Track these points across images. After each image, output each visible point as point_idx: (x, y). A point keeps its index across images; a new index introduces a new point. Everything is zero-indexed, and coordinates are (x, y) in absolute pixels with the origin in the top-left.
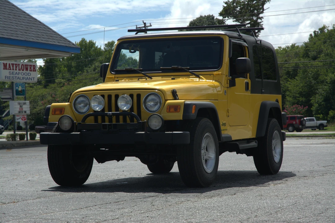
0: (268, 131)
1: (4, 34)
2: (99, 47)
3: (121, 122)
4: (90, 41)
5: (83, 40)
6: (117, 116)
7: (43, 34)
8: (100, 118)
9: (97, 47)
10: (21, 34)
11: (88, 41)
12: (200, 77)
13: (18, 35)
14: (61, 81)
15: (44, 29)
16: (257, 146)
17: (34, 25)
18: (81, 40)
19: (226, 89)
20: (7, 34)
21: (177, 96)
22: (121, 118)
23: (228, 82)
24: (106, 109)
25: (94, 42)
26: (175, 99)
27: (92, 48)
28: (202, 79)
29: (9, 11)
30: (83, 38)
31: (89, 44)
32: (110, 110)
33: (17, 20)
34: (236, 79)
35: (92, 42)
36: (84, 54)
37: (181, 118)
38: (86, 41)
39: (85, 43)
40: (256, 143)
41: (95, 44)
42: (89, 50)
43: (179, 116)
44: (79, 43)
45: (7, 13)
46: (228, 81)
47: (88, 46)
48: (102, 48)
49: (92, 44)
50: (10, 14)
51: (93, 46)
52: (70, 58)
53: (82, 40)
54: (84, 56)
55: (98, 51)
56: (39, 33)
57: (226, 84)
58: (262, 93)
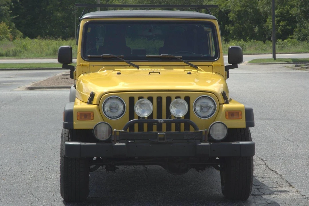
3: (173, 131)
8: (145, 126)
21: (228, 99)
32: (160, 116)
37: (245, 126)
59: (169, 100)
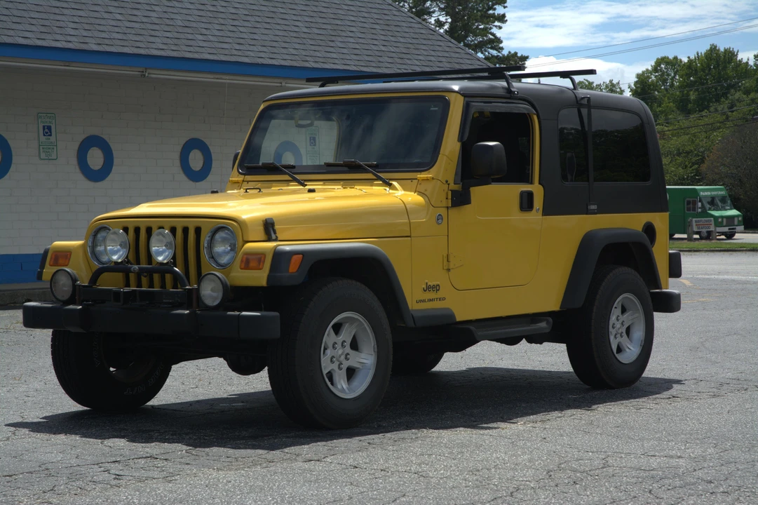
0: (598, 296)
1: (348, 62)
2: (745, 61)
3: (157, 287)
4: (726, 50)
5: (713, 49)
6: (150, 273)
7: (441, 59)
9: (740, 61)
10: (390, 60)
11: (722, 49)
12: (391, 184)
13: (381, 65)
14: (662, 129)
15: (448, 49)
16: (548, 331)
17: (425, 42)
18: (709, 48)
19: (443, 212)
20: (357, 63)
21: (275, 233)
22: (156, 277)
23: (450, 197)
24: (131, 258)
25: (736, 50)
26: (269, 239)
27: (730, 62)
28: (395, 189)
29: (376, 16)
30: (713, 45)
31: (725, 56)
33: (389, 33)
34: (472, 189)
35: (730, 52)
36: (714, 77)
37: (264, 283)
38: (719, 50)
39: (716, 54)
40: (548, 323)
41: (737, 54)
42: (725, 68)
43: (259, 278)
44: (705, 54)
45: (372, 21)
46: (450, 193)
47: (722, 59)
48: (751, 63)
49: (730, 55)
50: (378, 21)
51: (732, 60)
52: (685, 84)
53: (711, 48)
54: (714, 80)
55: (742, 69)
56: (432, 58)
57: (444, 200)
58: (588, 212)
59: (149, 231)
